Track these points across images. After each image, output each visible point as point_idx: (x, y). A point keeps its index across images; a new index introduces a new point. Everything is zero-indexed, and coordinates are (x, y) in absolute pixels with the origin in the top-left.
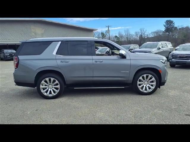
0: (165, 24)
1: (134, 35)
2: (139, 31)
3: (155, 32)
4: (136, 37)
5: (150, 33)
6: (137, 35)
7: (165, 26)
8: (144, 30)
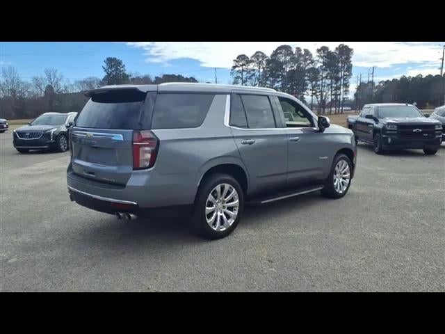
0: (105, 65)
1: (30, 85)
2: (44, 76)
3: (84, 82)
4: (37, 91)
5: (72, 83)
6: (39, 85)
7: (105, 71)
8: (58, 75)
